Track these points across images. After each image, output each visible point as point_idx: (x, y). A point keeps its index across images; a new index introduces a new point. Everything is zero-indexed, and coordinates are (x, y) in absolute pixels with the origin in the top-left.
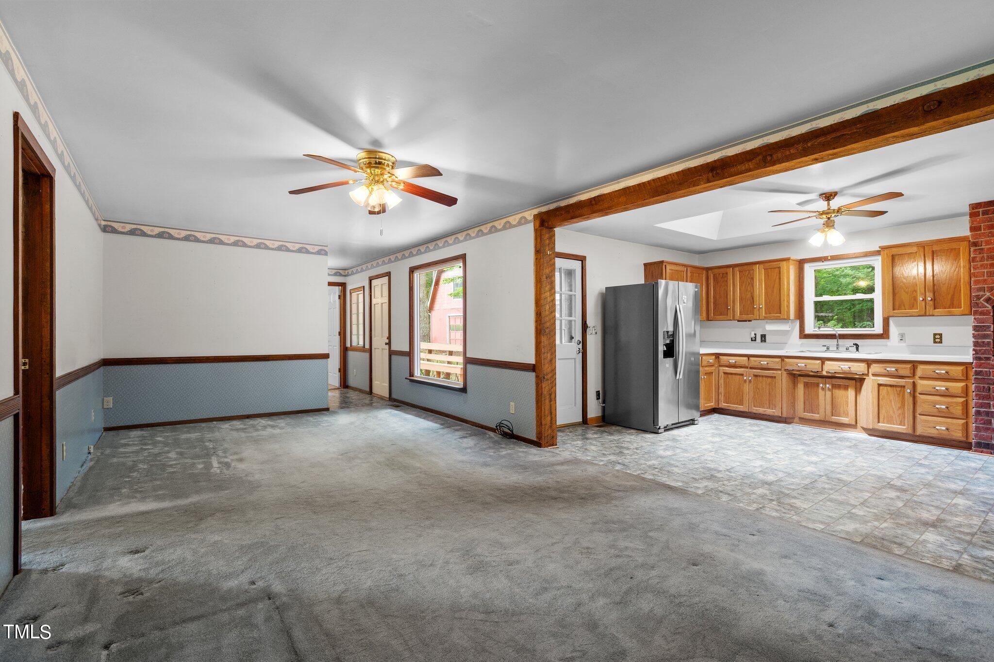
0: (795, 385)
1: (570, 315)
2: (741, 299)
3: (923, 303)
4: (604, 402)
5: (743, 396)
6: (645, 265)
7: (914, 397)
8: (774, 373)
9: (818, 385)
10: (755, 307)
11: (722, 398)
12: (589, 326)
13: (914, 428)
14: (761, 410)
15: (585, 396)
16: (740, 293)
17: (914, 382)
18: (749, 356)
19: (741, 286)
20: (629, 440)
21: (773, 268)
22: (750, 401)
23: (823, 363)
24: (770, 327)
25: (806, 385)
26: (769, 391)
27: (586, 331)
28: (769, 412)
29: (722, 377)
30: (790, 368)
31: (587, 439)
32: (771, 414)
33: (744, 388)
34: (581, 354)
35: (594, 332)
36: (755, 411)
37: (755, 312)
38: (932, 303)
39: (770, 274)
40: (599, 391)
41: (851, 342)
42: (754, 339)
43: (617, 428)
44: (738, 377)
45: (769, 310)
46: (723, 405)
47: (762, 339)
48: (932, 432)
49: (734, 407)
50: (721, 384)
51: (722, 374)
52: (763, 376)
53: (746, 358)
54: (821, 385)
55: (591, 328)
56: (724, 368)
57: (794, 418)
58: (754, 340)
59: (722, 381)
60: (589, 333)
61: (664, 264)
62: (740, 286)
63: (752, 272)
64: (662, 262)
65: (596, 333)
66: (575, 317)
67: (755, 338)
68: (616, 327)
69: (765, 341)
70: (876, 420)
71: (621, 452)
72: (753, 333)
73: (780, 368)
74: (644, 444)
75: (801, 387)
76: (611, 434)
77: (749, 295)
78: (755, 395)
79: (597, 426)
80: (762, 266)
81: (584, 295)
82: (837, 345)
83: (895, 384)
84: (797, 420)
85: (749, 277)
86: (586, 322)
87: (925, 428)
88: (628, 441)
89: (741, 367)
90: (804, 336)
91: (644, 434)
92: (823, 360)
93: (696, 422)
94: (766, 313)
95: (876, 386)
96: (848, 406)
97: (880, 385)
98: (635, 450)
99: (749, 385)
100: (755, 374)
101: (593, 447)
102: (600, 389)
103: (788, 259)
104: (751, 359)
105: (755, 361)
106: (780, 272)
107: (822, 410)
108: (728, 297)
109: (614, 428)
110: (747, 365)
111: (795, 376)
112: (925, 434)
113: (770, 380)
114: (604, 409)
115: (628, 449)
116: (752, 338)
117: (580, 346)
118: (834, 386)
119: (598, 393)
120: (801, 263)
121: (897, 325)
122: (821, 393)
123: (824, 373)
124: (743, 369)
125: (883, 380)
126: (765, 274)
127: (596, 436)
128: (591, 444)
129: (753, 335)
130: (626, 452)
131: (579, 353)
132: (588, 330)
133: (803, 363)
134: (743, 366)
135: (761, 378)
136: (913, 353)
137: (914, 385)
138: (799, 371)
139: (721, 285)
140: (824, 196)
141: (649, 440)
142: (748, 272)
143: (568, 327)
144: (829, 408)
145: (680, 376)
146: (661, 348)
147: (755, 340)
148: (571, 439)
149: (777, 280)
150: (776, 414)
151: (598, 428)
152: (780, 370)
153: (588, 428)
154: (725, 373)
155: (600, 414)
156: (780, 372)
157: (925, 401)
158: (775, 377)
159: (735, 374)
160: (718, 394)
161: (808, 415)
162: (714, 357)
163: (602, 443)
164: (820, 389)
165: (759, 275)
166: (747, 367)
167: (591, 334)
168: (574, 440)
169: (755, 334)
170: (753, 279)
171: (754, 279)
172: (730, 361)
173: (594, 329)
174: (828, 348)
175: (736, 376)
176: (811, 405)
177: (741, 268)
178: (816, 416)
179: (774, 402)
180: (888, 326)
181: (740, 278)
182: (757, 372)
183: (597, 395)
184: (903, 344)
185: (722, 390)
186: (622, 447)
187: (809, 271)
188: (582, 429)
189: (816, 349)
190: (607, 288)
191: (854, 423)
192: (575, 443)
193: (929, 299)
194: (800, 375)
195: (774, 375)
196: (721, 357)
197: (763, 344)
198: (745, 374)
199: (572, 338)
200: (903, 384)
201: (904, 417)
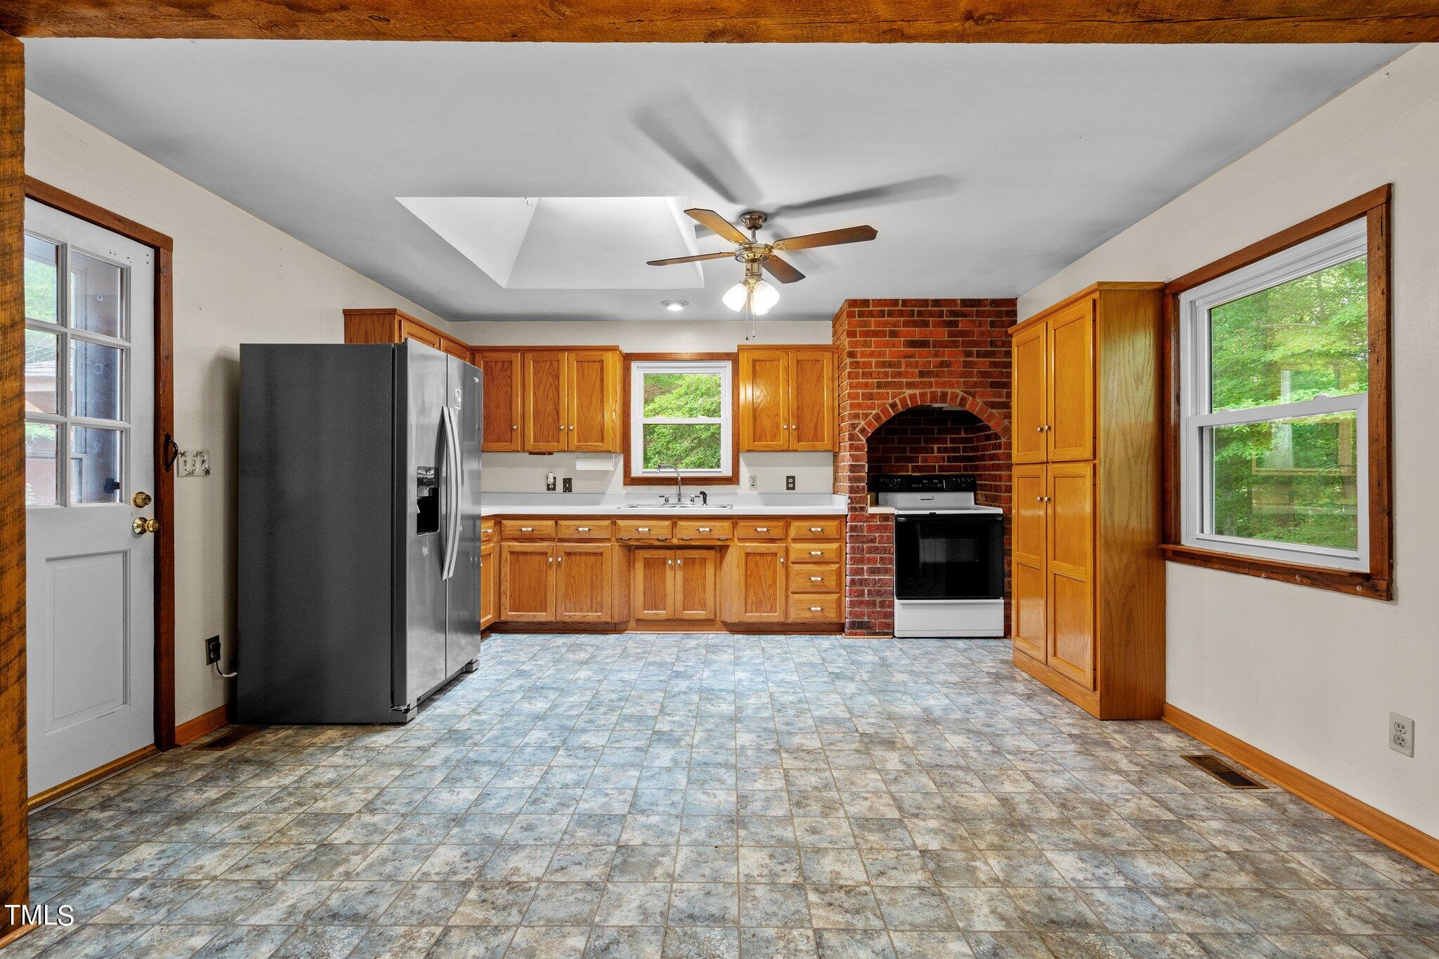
0: (630, 563)
1: (107, 410)
2: (536, 413)
3: (787, 432)
4: (233, 665)
5: (545, 594)
6: (348, 314)
7: (787, 568)
8: (599, 547)
9: (664, 561)
10: (562, 428)
11: (506, 601)
12: (181, 449)
13: (786, 613)
14: (577, 616)
15: (164, 664)
16: (534, 401)
17: (786, 547)
18: (556, 518)
19: (536, 387)
20: (331, 775)
21: (590, 358)
22: (559, 603)
23: (674, 525)
24: (584, 465)
25: (648, 563)
26: (592, 579)
27: (169, 466)
28: (592, 616)
29: (506, 561)
30: (625, 536)
31: (182, 818)
32: (596, 620)
33: (549, 578)
34: (149, 537)
35: (199, 469)
36: (567, 620)
37: (561, 438)
38: (795, 433)
39: (586, 372)
40: (217, 638)
41: (695, 490)
42: (552, 486)
43: (282, 734)
44: (537, 558)
45: (583, 437)
46: (509, 615)
47: (564, 485)
48: (805, 616)
49: (529, 616)
50: (505, 575)
51: (506, 555)
52: (580, 554)
53: (551, 523)
54: (670, 562)
55: (189, 458)
56: (511, 544)
57: (628, 622)
58: (551, 488)
59: (506, 569)
60: (182, 472)
61: (397, 318)
62: (534, 388)
63: (555, 364)
64: (392, 312)
65: (207, 472)
66: (126, 416)
67: (554, 484)
68: (272, 458)
69: (570, 490)
70: (743, 609)
71: (324, 846)
72: (551, 476)
73: (609, 537)
74: (383, 779)
75: (639, 566)
76: (267, 766)
77: (551, 407)
78: (567, 590)
79: (212, 746)
80: (573, 355)
81: (163, 353)
82: (679, 495)
83: (765, 551)
84: (632, 624)
85: (550, 374)
86: (169, 437)
87: (798, 612)
88: (330, 784)
89: (542, 540)
90: (630, 481)
91: (369, 733)
92: (675, 520)
93: (474, 667)
94: (579, 441)
95: (744, 556)
96: (705, 592)
97: (748, 554)
98: (367, 818)
99: (556, 573)
100: (568, 550)
101: (211, 861)
102: (219, 630)
103: (614, 349)
104: (562, 523)
105: (568, 527)
106: (602, 368)
107: (669, 602)
108: (514, 408)
109: (270, 737)
110: (553, 535)
111: (631, 549)
112: (799, 621)
113: (593, 559)
114: (232, 686)
115: (343, 818)
116: (548, 485)
117: (148, 511)
118: (688, 562)
119: (213, 646)
120: (628, 358)
121: (749, 464)
122: (669, 573)
123: (675, 541)
124: (545, 544)
125: (751, 546)
126: (578, 370)
127: (212, 793)
128: (203, 844)
129: (551, 480)
130: (341, 836)
131: (143, 532)
132: (179, 466)
133: (644, 527)
134: (545, 537)
135: (577, 557)
136: (766, 504)
137: (787, 550)
138: (638, 540)
139: (500, 384)
140: (748, 217)
141: (392, 758)
142: (548, 364)
143: (96, 450)
144: (679, 597)
145: (448, 573)
146: (413, 509)
147: (554, 489)
148: (108, 847)
149: (598, 383)
150: (604, 620)
151: (217, 754)
152: (609, 540)
153: (177, 762)
154: (512, 553)
155: (218, 701)
156: (609, 544)
157: (798, 574)
158: (601, 554)
159: (531, 553)
160: (499, 594)
161: (649, 614)
162: (492, 523)
163: (243, 821)
164: (668, 567)
165: (569, 369)
166: (552, 540)
167: (191, 473)
168: (122, 848)
169: (555, 478)
170: (557, 377)
171: (560, 377)
172: (524, 529)
173: (199, 459)
174: (667, 500)
175: (534, 557)
176: (655, 598)
177: (537, 354)
178: (662, 614)
179: (599, 599)
180: (738, 466)
181: (535, 374)
182: (571, 547)
183: (209, 651)
184: (755, 492)
185: (506, 586)
186: (321, 819)
187: (638, 372)
188: (156, 775)
189: (650, 502)
190: (244, 347)
191: (712, 617)
192: (128, 861)
193: (794, 427)
194: (638, 548)
195: (599, 550)
196: (504, 522)
197: (568, 495)
198: (550, 552)
199: (110, 487)
200: (774, 551)
201: (776, 600)
